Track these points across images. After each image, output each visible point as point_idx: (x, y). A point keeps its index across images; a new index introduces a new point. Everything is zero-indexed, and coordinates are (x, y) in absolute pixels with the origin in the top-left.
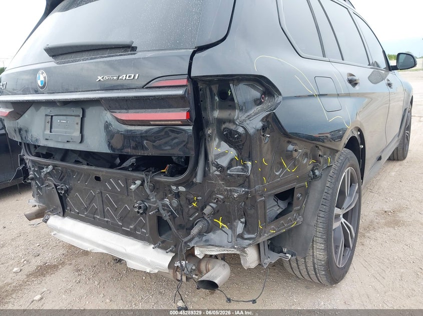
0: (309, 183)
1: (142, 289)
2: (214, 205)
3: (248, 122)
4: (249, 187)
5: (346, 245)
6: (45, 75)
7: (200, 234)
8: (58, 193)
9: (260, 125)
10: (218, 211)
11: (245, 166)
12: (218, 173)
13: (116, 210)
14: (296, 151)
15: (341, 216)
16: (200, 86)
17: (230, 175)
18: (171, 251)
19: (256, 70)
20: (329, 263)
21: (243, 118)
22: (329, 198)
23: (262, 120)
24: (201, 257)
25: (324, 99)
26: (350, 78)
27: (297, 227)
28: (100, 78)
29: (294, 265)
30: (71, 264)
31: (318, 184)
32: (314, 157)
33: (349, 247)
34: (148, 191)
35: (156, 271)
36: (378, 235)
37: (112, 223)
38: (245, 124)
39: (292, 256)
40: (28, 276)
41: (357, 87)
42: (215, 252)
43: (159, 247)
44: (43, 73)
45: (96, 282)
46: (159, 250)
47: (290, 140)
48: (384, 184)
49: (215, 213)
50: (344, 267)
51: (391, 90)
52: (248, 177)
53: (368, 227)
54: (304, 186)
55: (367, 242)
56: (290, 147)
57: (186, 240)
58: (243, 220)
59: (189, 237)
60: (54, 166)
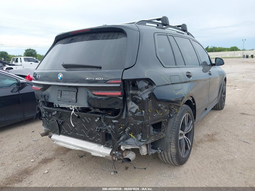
0: (168, 120)
1: (94, 168)
2: (129, 128)
3: (143, 95)
4: (144, 121)
5: (186, 148)
6: (62, 75)
7: (123, 140)
8: (58, 124)
9: (147, 97)
10: (131, 130)
11: (142, 112)
12: (131, 115)
13: (86, 131)
14: (162, 106)
15: (184, 135)
16: (125, 82)
17: (136, 116)
18: (111, 148)
19: (146, 76)
20: (178, 155)
21: (141, 94)
22: (177, 126)
23: (148, 95)
24: (123, 150)
25: (174, 85)
26: (188, 74)
27: (163, 138)
28: (88, 79)
29: (163, 156)
30: (58, 158)
31: (172, 120)
32: (170, 109)
33: (188, 149)
34: (103, 122)
35: (105, 156)
36: (203, 145)
37: (84, 137)
38: (142, 96)
39: (161, 151)
40: (39, 163)
41: (191, 78)
42: (129, 147)
43: (106, 146)
44: (61, 74)
45: (72, 166)
46: (106, 147)
47: (159, 102)
48: (210, 122)
49: (130, 132)
50: (185, 158)
51: (211, 76)
52: (143, 117)
53: (199, 142)
54: (166, 121)
55: (198, 148)
56: (160, 105)
57: (118, 142)
58: (141, 134)
59: (119, 141)
60: (57, 111)
